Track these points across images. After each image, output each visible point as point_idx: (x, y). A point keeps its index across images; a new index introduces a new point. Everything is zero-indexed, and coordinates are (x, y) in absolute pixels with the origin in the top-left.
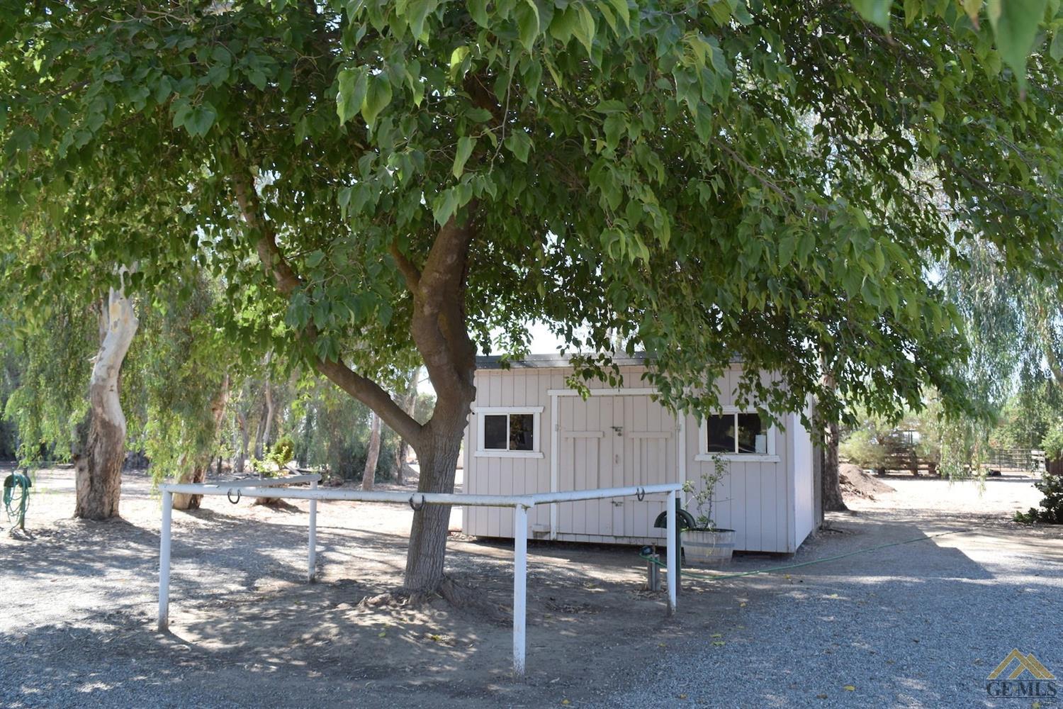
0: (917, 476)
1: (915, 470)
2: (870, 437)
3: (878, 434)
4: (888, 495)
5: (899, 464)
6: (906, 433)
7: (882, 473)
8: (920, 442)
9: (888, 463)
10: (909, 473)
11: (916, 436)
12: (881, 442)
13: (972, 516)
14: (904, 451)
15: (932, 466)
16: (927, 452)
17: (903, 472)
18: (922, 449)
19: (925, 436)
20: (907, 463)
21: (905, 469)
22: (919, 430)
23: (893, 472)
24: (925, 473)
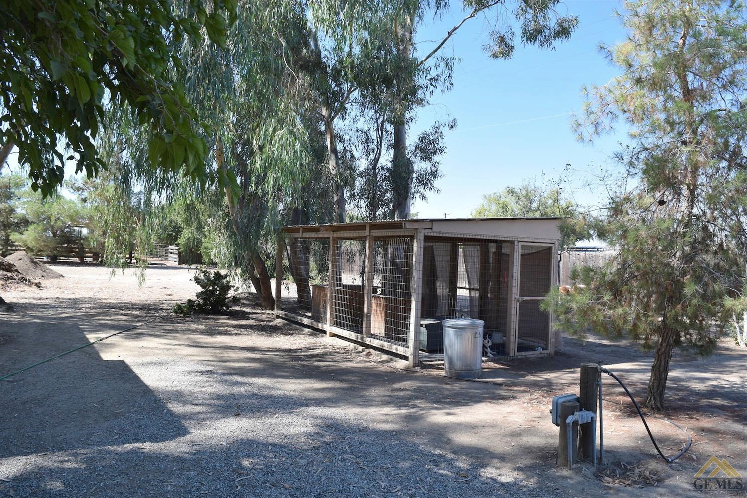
0: (83, 263)
1: (82, 258)
2: (45, 230)
3: (52, 227)
4: (55, 281)
5: (69, 253)
6: (77, 228)
7: (54, 261)
8: (87, 235)
9: (59, 251)
10: (77, 260)
11: (85, 231)
12: (55, 234)
13: (134, 306)
14: (74, 242)
15: (96, 256)
16: (93, 244)
17: (72, 260)
18: (89, 242)
19: (92, 231)
20: (76, 252)
21: (74, 257)
22: (87, 226)
23: (63, 259)
24: (89, 260)
